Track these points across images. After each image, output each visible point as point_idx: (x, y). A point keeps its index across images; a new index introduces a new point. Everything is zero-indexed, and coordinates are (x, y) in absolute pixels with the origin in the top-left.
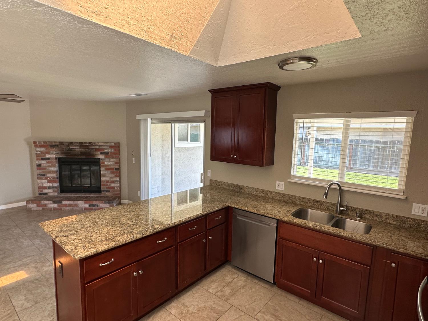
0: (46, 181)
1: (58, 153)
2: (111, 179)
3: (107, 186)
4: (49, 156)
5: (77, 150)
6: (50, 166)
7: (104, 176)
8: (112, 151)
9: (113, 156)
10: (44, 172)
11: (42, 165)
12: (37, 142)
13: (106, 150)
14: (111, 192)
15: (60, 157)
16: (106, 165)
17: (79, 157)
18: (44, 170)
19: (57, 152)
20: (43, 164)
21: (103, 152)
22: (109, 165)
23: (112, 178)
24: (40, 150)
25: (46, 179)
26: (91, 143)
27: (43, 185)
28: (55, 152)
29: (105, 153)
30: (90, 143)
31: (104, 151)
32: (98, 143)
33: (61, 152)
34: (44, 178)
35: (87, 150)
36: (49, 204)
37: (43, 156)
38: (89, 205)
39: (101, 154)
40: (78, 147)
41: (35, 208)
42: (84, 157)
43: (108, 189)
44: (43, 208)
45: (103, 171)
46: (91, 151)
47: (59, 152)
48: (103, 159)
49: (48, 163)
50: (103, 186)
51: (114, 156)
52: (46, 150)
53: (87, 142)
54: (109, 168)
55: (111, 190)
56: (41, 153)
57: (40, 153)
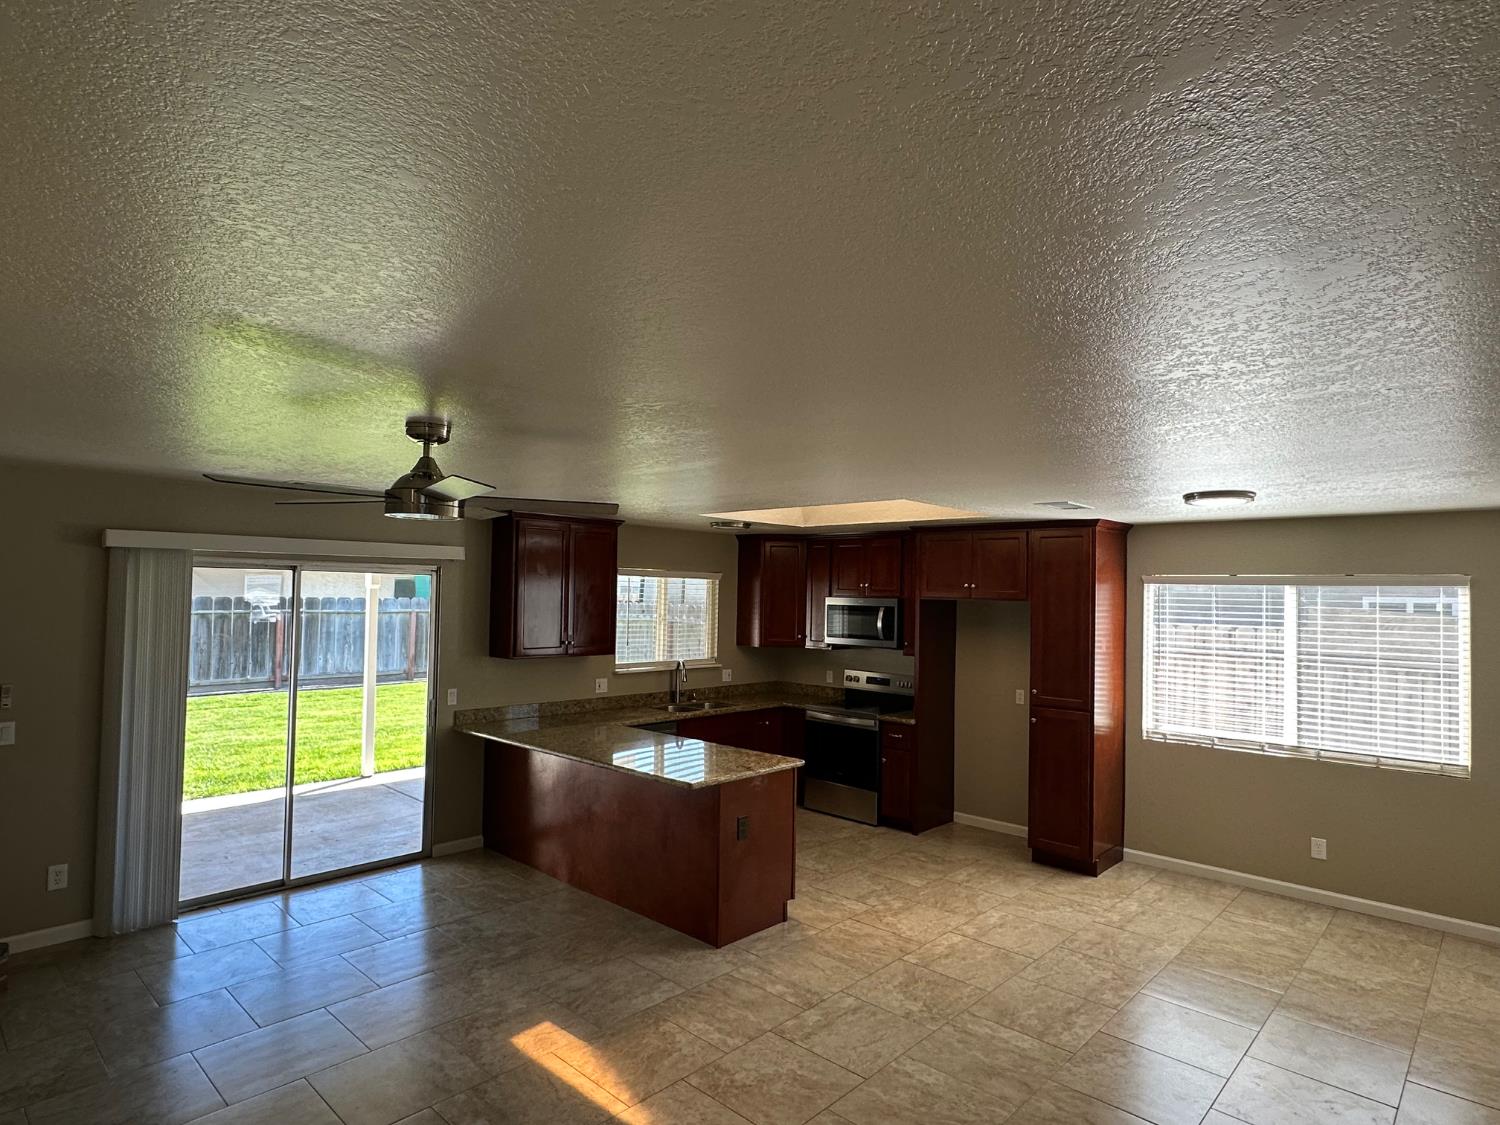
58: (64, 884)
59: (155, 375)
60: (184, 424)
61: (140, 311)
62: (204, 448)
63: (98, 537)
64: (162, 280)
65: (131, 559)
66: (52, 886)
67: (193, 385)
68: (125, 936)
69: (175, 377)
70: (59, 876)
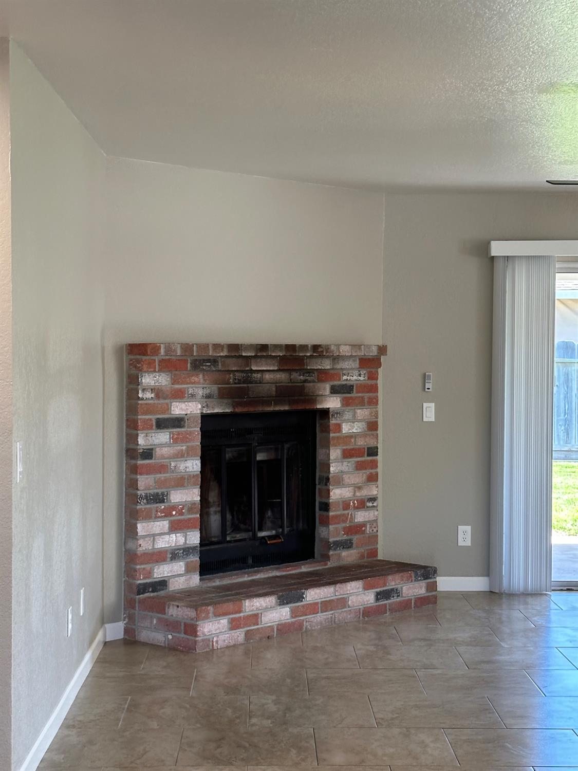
0: (164, 525)
1: (208, 397)
2: (358, 494)
3: (344, 525)
4: (181, 409)
5: (267, 376)
6: (182, 456)
7: (340, 483)
8: (362, 378)
9: (363, 398)
10: (159, 483)
11: (158, 449)
12: (159, 348)
13: (345, 377)
14: (354, 545)
15: (216, 411)
16: (346, 437)
17: (271, 409)
18: (162, 476)
19: (208, 391)
20: (161, 445)
21: (339, 383)
22: (352, 437)
23: (359, 488)
24: (152, 383)
25: (167, 514)
26: (319, 346)
27: (156, 547)
28: (200, 392)
29: (343, 386)
30: (316, 348)
31: (340, 380)
32: (338, 346)
33: (219, 388)
34: (162, 511)
35: (295, 375)
36: (267, 609)
37: (164, 413)
38: (378, 594)
39: (335, 391)
40: (274, 365)
41: (222, 637)
42: (286, 408)
43: (348, 535)
44: (247, 633)
45: (336, 460)
46: (305, 381)
47: (215, 388)
48: (338, 413)
49: (176, 440)
50: (334, 526)
51: (366, 400)
52: (174, 382)
53: (307, 346)
54: (353, 449)
55: (355, 538)
56: (158, 396)
57: (153, 395)
58: (468, 543)
59: (518, 117)
60: (539, 145)
61: (507, 89)
62: (556, 161)
63: (486, 247)
64: (516, 76)
65: (510, 267)
66: (461, 543)
67: (539, 119)
68: (511, 595)
69: (529, 117)
70: (465, 535)
